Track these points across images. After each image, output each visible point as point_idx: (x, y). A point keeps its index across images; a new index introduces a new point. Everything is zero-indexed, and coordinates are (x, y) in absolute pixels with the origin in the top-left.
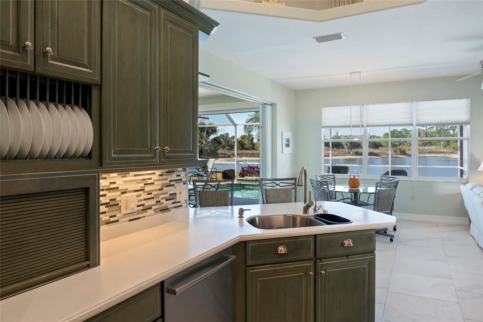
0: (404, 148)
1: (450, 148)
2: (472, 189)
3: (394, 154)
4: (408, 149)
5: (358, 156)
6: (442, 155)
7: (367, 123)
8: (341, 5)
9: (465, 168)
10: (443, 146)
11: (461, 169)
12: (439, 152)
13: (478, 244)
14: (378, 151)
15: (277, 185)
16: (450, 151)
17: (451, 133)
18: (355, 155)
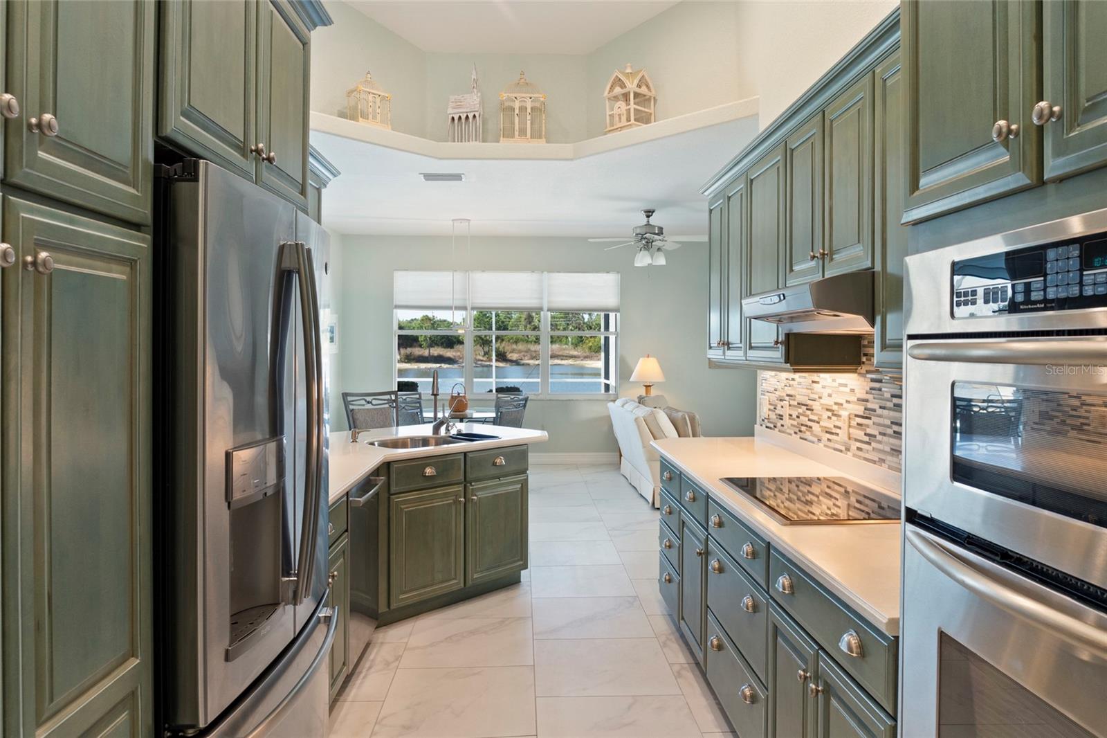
0: (504, 348)
1: (583, 349)
2: (623, 406)
3: (484, 359)
4: (510, 350)
5: (413, 364)
6: (570, 362)
7: (472, 303)
8: (463, 140)
9: (612, 382)
10: (572, 344)
11: (605, 384)
12: (566, 356)
13: (631, 484)
14: (454, 354)
15: (368, 402)
16: (585, 355)
17: (586, 320)
18: (405, 362)
